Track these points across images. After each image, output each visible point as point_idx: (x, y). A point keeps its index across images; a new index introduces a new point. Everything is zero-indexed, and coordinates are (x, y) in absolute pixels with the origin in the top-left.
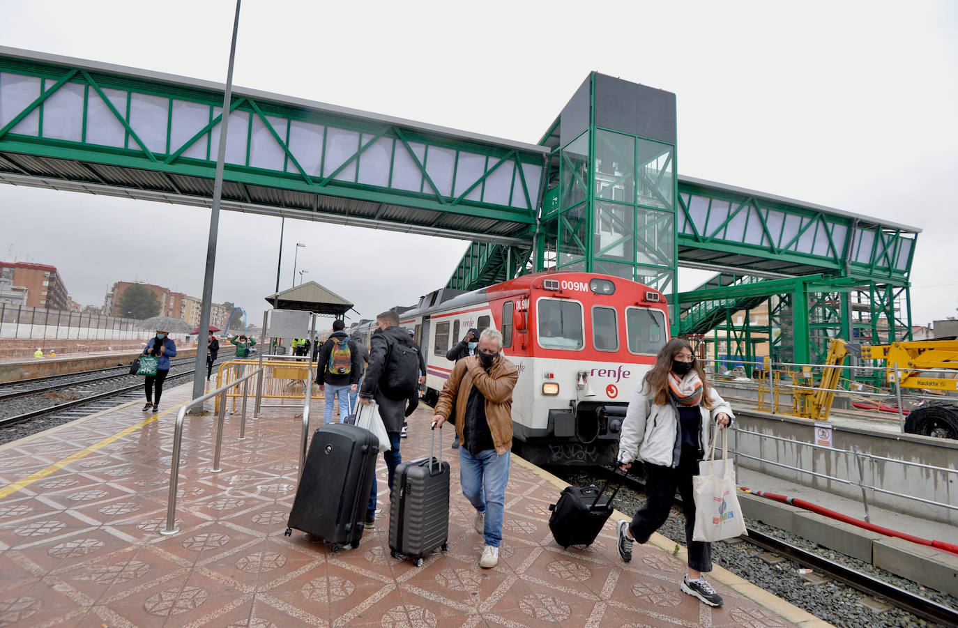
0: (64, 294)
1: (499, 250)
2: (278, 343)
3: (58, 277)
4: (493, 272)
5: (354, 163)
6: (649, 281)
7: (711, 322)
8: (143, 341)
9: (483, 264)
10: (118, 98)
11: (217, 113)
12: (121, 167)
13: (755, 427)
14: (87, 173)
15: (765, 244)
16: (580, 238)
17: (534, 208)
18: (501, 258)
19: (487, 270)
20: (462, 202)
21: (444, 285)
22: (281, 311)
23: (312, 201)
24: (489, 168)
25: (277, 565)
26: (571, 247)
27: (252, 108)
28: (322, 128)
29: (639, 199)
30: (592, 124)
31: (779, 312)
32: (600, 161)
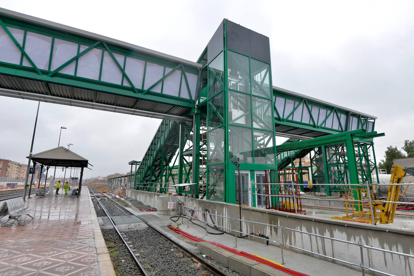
4: (173, 139)
5: (74, 63)
6: (259, 139)
7: (284, 165)
9: (167, 135)
15: (311, 123)
16: (220, 114)
17: (193, 99)
18: (176, 131)
20: (148, 93)
24: (166, 73)
28: (50, 39)
29: (253, 92)
30: (225, 47)
31: (315, 159)
32: (230, 70)
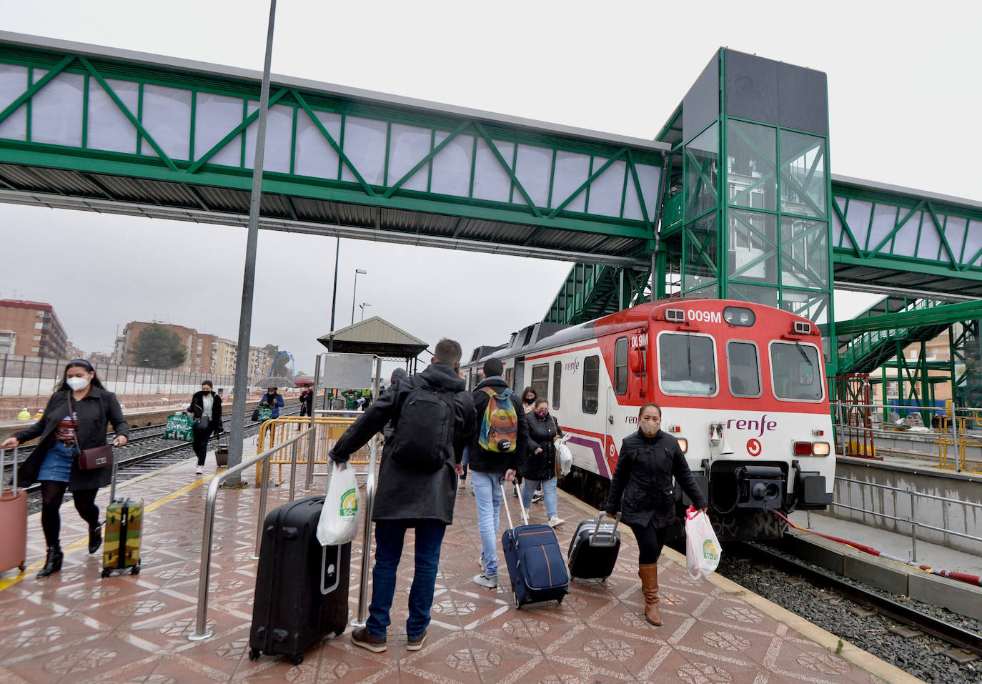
0: (62, 338)
1: (609, 273)
2: (335, 396)
3: (54, 317)
4: (603, 301)
5: (426, 168)
6: (798, 308)
7: (878, 358)
8: (163, 396)
9: (589, 289)
10: (127, 91)
11: (252, 108)
12: (134, 178)
13: (936, 490)
14: (89, 186)
15: (944, 258)
16: (710, 256)
17: (651, 219)
18: (612, 283)
19: (595, 297)
20: (561, 213)
21: (541, 318)
22: (338, 354)
23: (374, 216)
24: (595, 170)
25: (336, 675)
26: (699, 268)
27: (297, 102)
28: (384, 125)
29: (783, 206)
30: (722, 114)
31: (963, 343)
32: (734, 159)
